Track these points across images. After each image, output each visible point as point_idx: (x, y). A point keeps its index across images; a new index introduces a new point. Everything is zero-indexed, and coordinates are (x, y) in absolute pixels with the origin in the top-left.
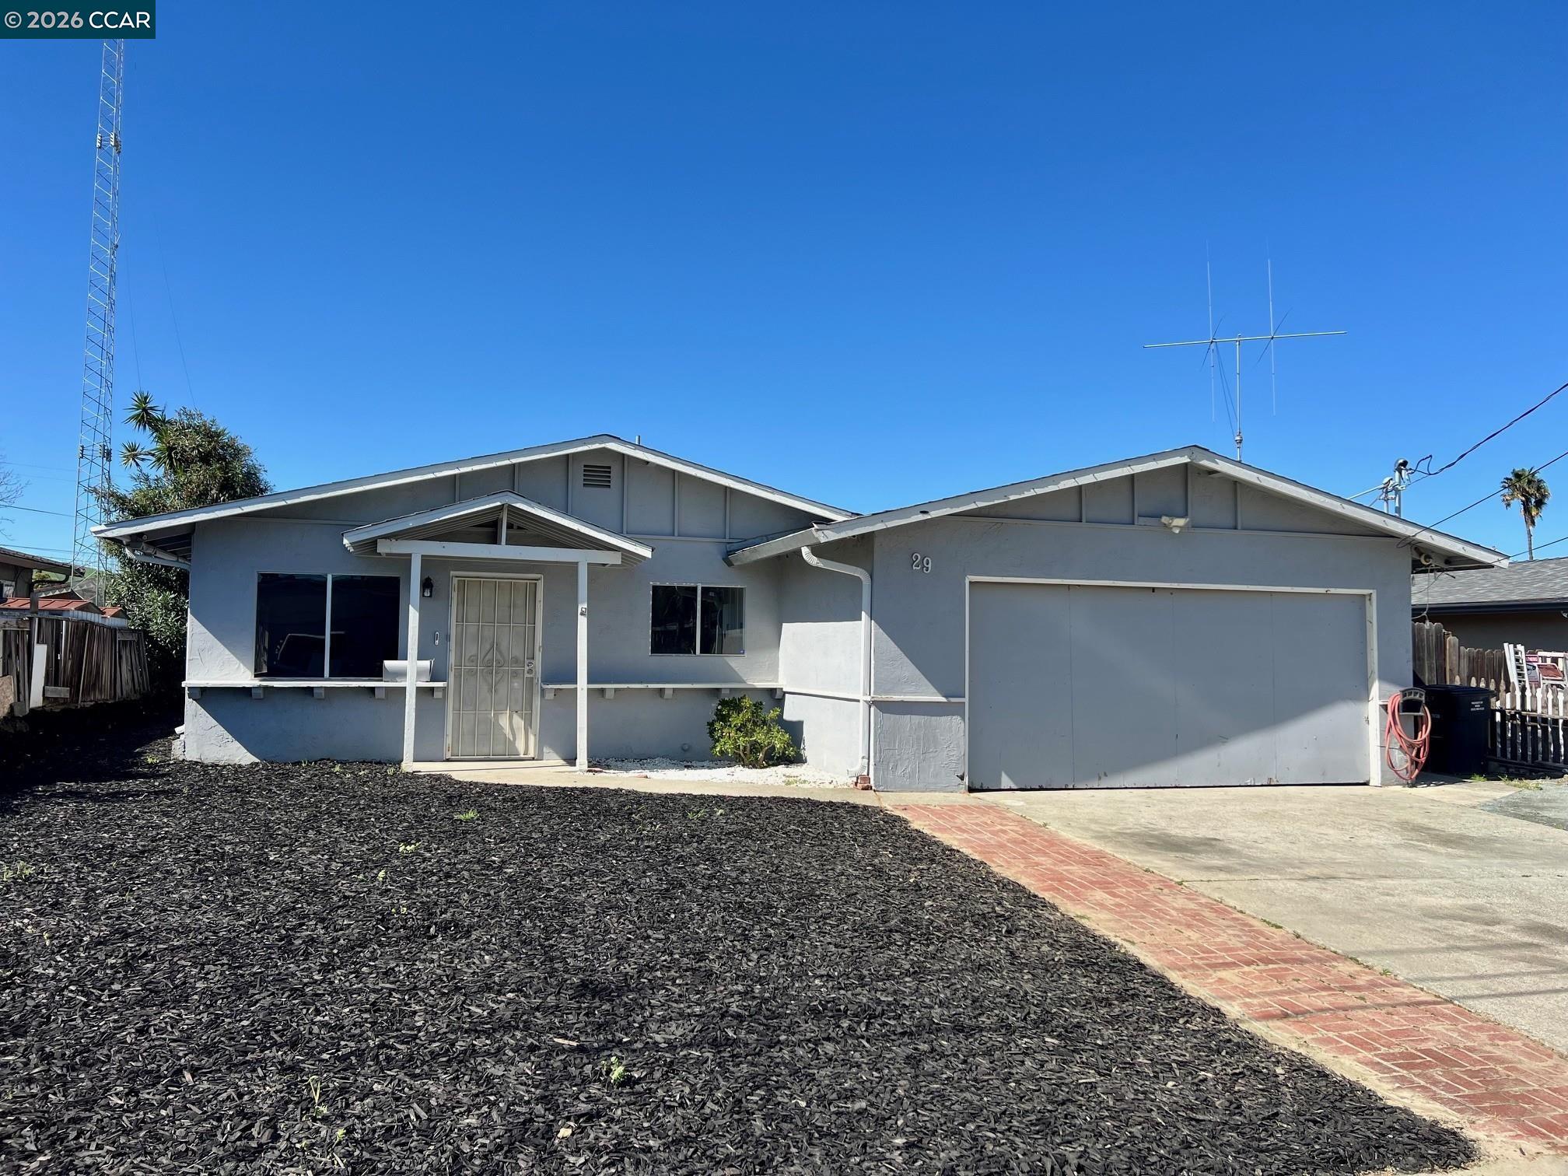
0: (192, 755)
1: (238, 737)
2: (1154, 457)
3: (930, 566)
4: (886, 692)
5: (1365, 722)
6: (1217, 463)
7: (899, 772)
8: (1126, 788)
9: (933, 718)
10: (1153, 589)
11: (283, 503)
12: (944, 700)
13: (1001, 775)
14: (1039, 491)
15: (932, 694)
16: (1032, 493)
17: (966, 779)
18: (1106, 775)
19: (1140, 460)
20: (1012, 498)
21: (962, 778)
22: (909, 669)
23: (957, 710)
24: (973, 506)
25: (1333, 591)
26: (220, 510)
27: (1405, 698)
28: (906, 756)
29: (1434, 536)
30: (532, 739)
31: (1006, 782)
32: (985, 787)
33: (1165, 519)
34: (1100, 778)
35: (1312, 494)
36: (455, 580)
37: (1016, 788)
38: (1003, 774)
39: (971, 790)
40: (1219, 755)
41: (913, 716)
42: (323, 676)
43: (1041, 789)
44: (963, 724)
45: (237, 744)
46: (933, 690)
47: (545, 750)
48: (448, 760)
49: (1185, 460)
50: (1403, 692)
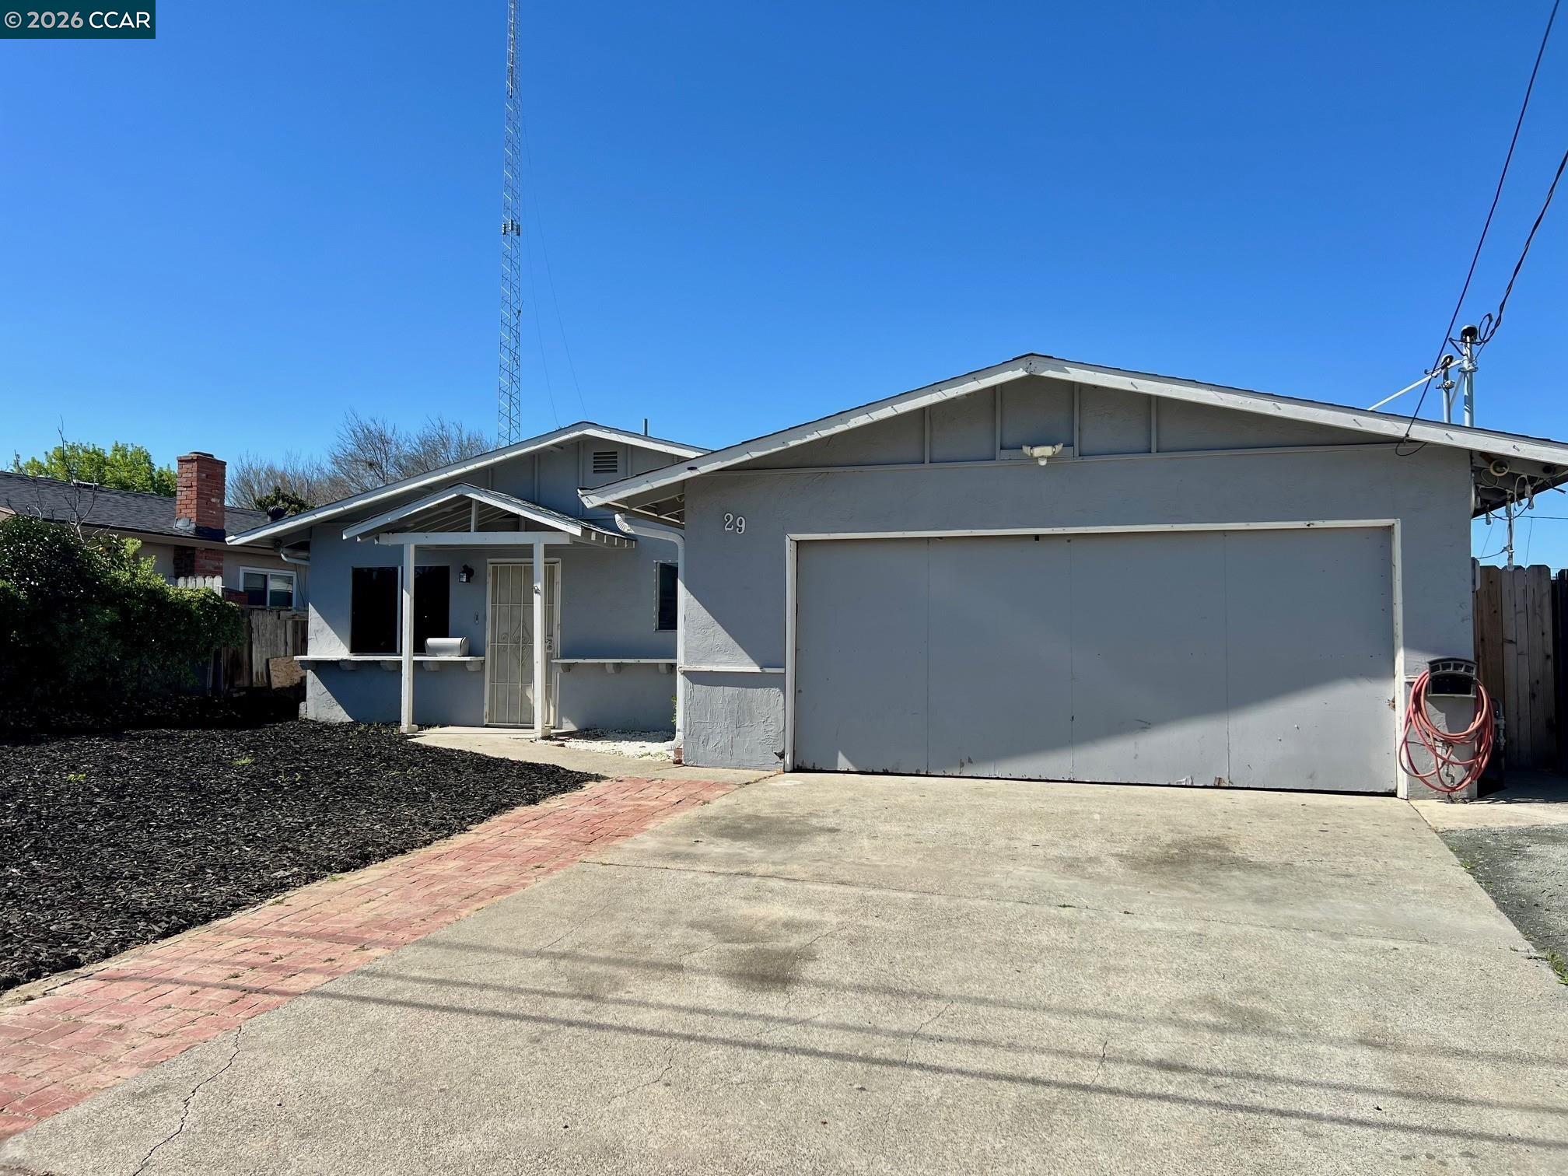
0: (311, 716)
1: (340, 702)
2: (973, 375)
3: (743, 526)
4: (699, 662)
5: (1386, 707)
6: (1068, 372)
7: (711, 745)
8: (998, 778)
9: (748, 690)
10: (1037, 537)
11: (341, 509)
12: (757, 669)
13: (837, 756)
14: (825, 433)
15: (747, 665)
16: (815, 436)
17: (788, 758)
18: (970, 761)
19: (954, 381)
20: (792, 444)
21: (782, 756)
22: (722, 637)
23: (779, 682)
24: (746, 457)
25: (1319, 524)
26: (301, 518)
27: (1434, 674)
28: (718, 730)
29: (1452, 434)
30: (552, 708)
31: (843, 763)
32: (818, 767)
33: (1026, 450)
34: (962, 765)
35: (1223, 395)
36: (490, 567)
37: (854, 770)
38: (840, 755)
39: (797, 769)
40: (1136, 743)
41: (726, 688)
42: (396, 652)
43: (886, 773)
44: (782, 696)
45: (340, 707)
46: (749, 660)
47: (564, 720)
48: (487, 726)
49: (1020, 373)
50: (1431, 663)
